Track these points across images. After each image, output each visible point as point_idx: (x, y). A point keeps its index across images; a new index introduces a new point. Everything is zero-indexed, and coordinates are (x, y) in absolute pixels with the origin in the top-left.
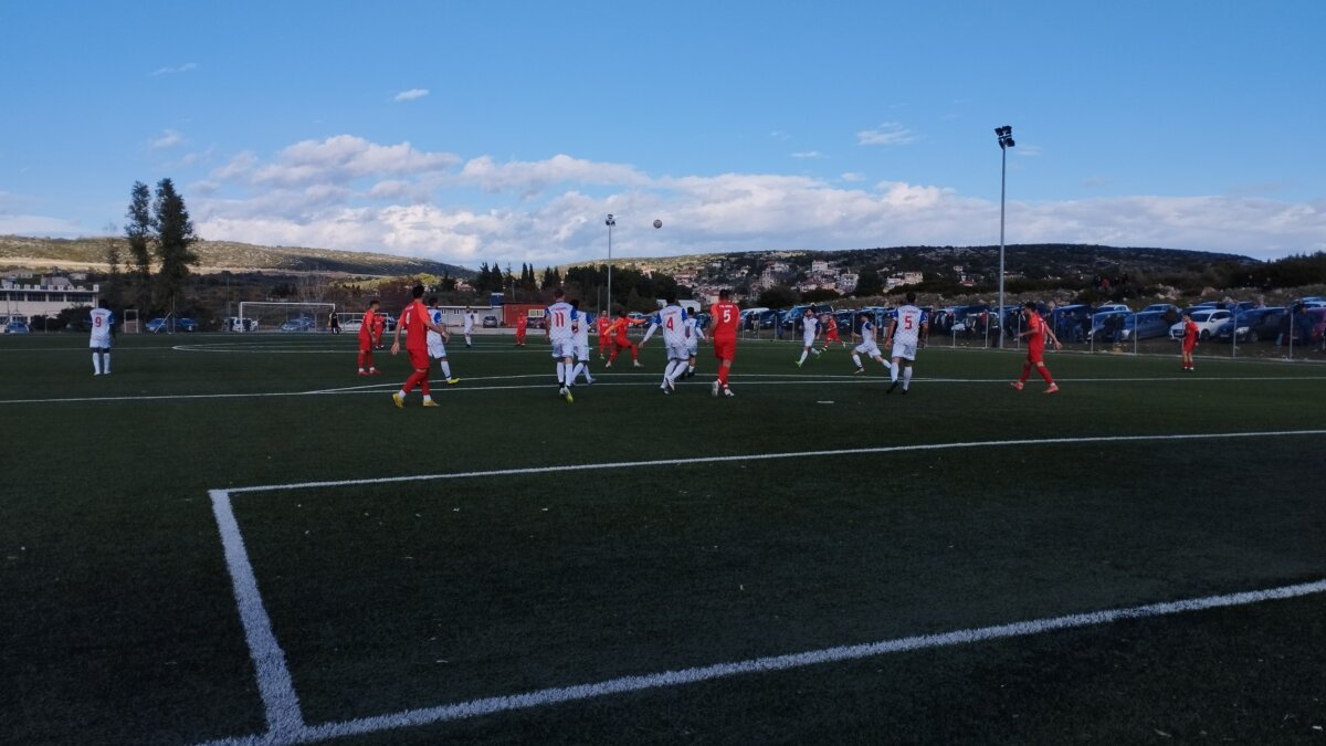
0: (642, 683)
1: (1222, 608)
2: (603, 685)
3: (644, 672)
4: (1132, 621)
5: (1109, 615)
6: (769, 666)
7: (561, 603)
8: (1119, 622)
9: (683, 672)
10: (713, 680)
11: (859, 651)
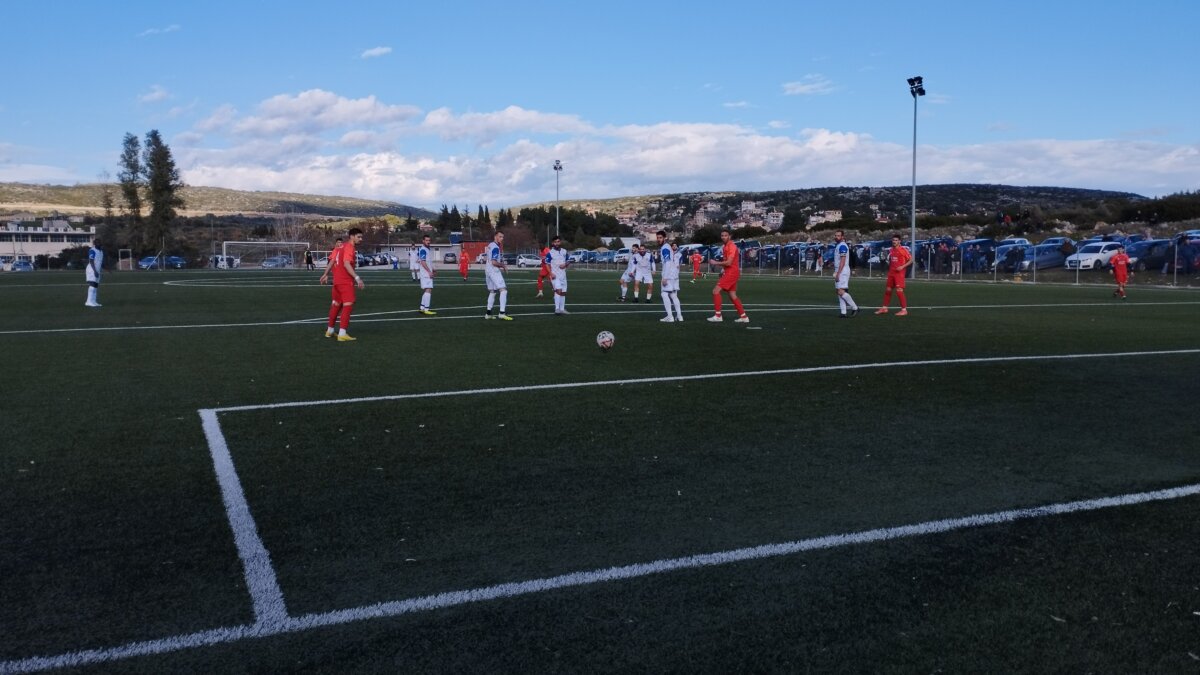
0: (590, 577)
1: (1112, 508)
2: (555, 579)
3: (592, 568)
4: (1030, 520)
5: (1010, 515)
6: (704, 562)
7: (517, 508)
8: (1019, 521)
9: (627, 567)
10: (653, 575)
11: (785, 548)
